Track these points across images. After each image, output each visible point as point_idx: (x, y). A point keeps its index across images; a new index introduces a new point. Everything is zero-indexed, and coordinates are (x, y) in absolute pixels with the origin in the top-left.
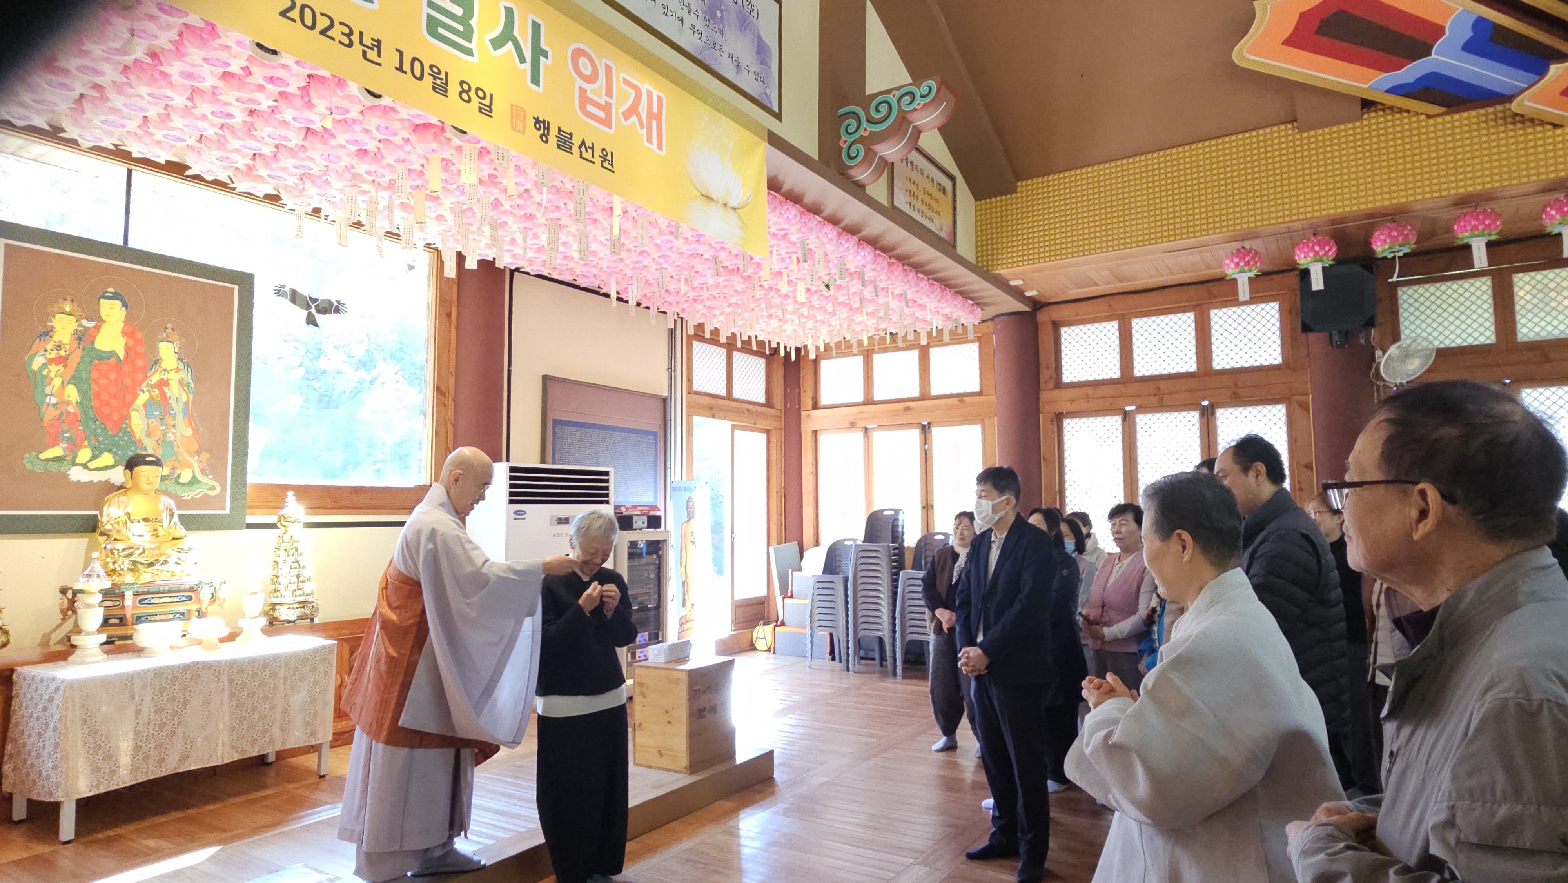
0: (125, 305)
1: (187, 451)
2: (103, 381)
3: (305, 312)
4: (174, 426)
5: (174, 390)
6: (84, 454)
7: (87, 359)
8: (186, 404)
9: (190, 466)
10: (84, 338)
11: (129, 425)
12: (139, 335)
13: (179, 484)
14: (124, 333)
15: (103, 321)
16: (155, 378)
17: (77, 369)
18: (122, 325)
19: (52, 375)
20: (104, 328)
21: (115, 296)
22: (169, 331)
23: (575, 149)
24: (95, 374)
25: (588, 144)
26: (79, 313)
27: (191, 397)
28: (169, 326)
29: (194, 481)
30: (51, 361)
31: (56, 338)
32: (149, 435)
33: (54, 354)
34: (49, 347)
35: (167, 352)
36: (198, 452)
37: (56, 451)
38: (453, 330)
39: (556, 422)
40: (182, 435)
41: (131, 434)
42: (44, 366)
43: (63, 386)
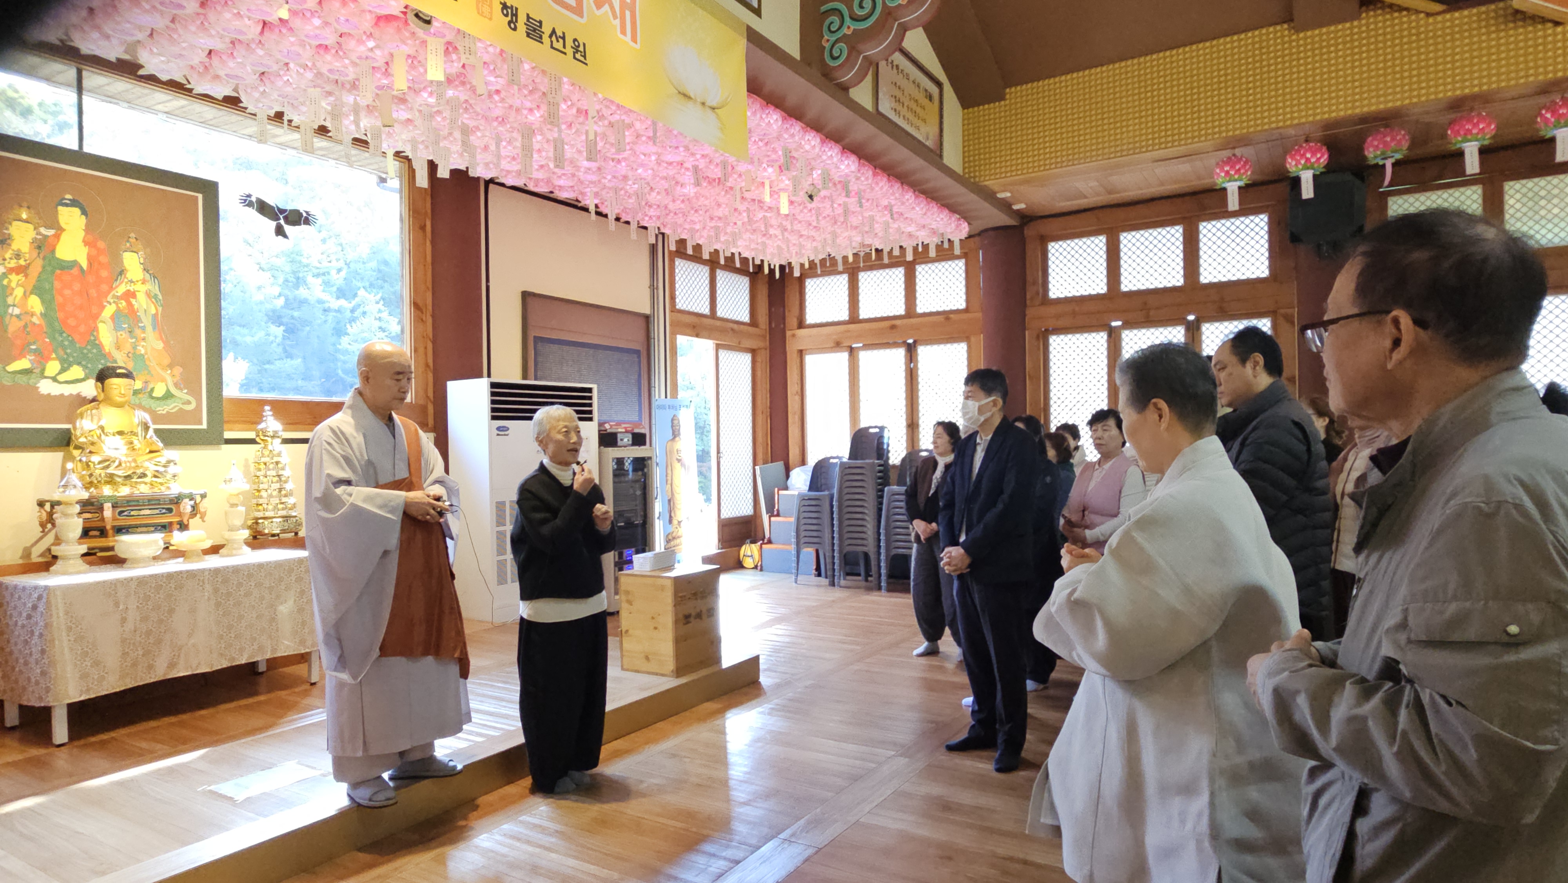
0: (84, 212)
1: (159, 364)
2: (67, 292)
3: (273, 224)
4: (144, 339)
5: (141, 302)
6: (53, 367)
7: (49, 269)
8: (155, 316)
9: (163, 380)
10: (44, 247)
11: (97, 338)
12: (101, 244)
13: (153, 398)
14: (86, 243)
15: (62, 230)
16: (121, 290)
17: (39, 279)
18: (83, 233)
19: (13, 285)
20: (64, 237)
21: (74, 203)
22: (133, 240)
23: (546, 38)
24: (57, 284)
25: (559, 33)
26: (36, 220)
27: (160, 309)
28: (132, 235)
29: (168, 396)
30: (11, 270)
31: (15, 246)
32: (118, 348)
33: (13, 264)
34: (7, 256)
35: (132, 262)
36: (171, 366)
37: (23, 364)
38: (428, 243)
39: (537, 339)
40: (153, 349)
41: (100, 347)
43: (25, 296)
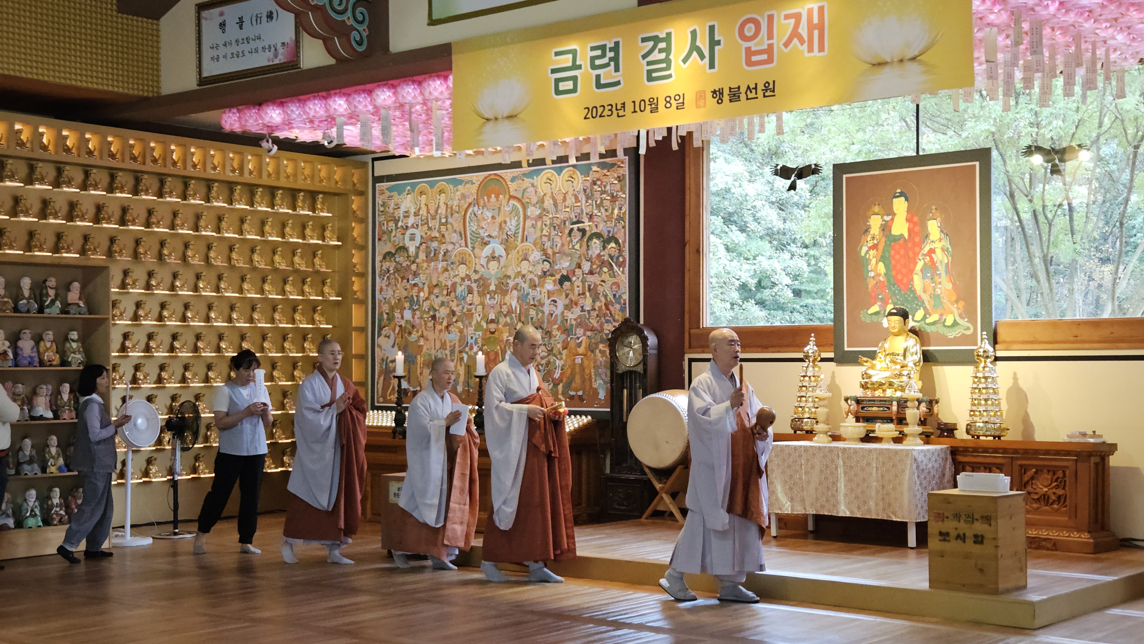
0: (907, 199)
1: (949, 301)
2: (898, 257)
4: (940, 283)
5: (939, 256)
7: (888, 243)
8: (947, 264)
9: (952, 313)
10: (886, 228)
11: (913, 286)
12: (916, 219)
13: (945, 326)
14: (907, 220)
15: (895, 214)
16: (926, 249)
17: (884, 252)
18: (906, 213)
19: (871, 258)
20: (896, 219)
21: (902, 194)
22: (934, 211)
24: (893, 252)
26: (882, 212)
27: (950, 258)
28: (934, 207)
29: (955, 324)
30: (870, 248)
31: (872, 232)
32: (925, 291)
33: (871, 243)
34: (869, 239)
35: (933, 227)
36: (957, 301)
37: (876, 308)
40: (946, 289)
41: (914, 292)
42: (867, 252)
43: (877, 263)
